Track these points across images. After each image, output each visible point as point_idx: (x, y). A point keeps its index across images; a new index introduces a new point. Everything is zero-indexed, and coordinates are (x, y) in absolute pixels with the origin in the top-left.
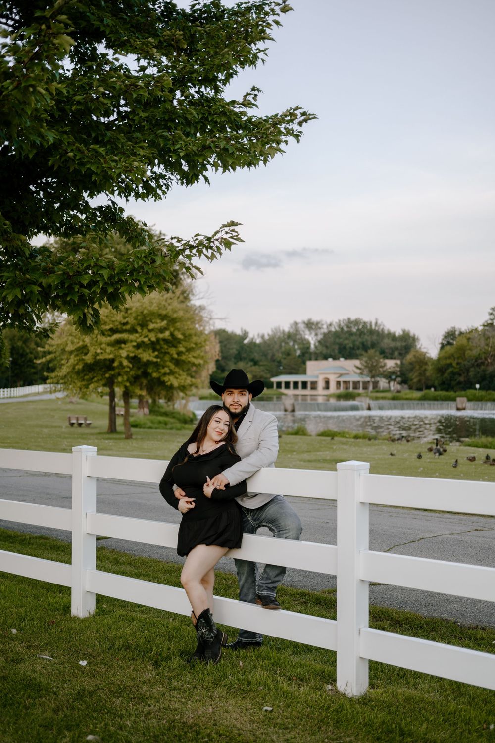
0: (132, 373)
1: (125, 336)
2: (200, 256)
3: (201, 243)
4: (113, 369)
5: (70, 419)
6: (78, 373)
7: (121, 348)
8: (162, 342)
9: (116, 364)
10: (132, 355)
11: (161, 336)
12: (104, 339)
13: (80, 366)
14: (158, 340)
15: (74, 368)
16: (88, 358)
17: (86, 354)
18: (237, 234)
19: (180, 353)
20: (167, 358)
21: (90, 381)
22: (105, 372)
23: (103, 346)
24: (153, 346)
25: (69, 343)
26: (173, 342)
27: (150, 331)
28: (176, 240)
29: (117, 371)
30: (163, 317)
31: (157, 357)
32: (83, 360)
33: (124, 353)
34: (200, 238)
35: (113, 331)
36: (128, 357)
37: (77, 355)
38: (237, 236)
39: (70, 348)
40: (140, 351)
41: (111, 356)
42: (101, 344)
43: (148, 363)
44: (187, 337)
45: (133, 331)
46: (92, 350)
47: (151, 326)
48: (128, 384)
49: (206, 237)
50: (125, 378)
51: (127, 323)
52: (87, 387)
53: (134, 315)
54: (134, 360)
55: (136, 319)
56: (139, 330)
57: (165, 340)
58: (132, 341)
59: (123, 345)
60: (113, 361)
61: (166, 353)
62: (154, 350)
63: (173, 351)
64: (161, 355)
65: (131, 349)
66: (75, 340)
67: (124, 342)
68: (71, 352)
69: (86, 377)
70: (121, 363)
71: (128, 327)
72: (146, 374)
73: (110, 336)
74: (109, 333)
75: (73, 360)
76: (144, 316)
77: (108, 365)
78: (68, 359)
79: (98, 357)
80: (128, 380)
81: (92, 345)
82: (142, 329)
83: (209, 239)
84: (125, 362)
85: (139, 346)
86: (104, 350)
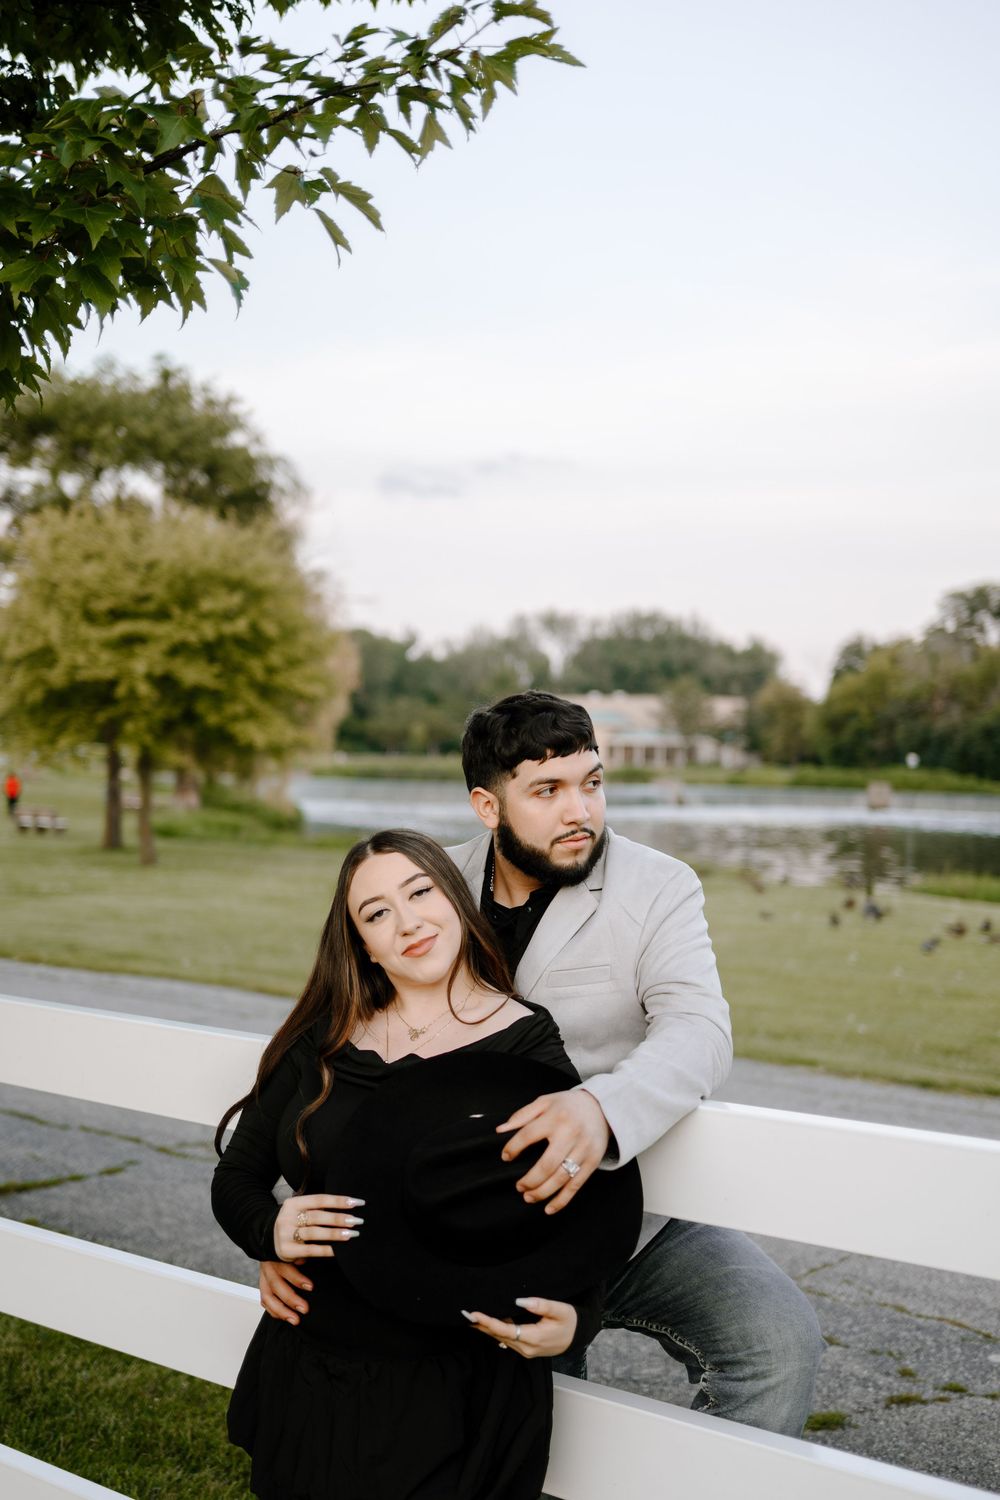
0: (160, 714)
1: (142, 627)
2: (371, 143)
3: (376, 77)
4: (115, 702)
6: (33, 711)
7: (132, 654)
8: (230, 645)
9: (120, 692)
10: (158, 671)
11: (228, 629)
12: (95, 634)
13: (36, 695)
14: (221, 640)
15: (22, 701)
16: (57, 677)
17: (50, 666)
18: (545, 28)
19: (271, 670)
20: (241, 680)
21: (61, 729)
22: (100, 710)
23: (93, 648)
24: (210, 651)
25: (12, 640)
26: (255, 643)
27: (205, 616)
28: (262, 59)
29: (123, 707)
30: (233, 585)
31: (216, 677)
32: (42, 681)
33: (139, 667)
34: (374, 48)
35: (116, 615)
36: (149, 677)
37: (32, 669)
38: (548, 35)
39: (13, 651)
40: (177, 661)
41: (108, 673)
42: (88, 642)
43: (197, 692)
44: (289, 633)
45: (162, 615)
46: (65, 657)
47: (206, 605)
48: (149, 740)
49: (400, 36)
50: (142, 723)
51: (145, 599)
52: (52, 741)
53: (167, 578)
54: (165, 683)
55: (169, 588)
56: (176, 611)
57: (239, 641)
58: (158, 639)
59: (138, 649)
60: (113, 684)
61: (238, 669)
62: (212, 661)
63: (256, 666)
64: (228, 674)
65: (157, 657)
66: (28, 635)
67: (141, 640)
68: (17, 662)
69: (51, 721)
70: (132, 691)
71: (151, 606)
72: (190, 717)
73: (110, 625)
74: (109, 619)
75: (19, 679)
76: (190, 583)
77: (101, 694)
78: (11, 677)
79: (85, 675)
80: (148, 730)
81: (64, 644)
82: (184, 613)
83: (418, 49)
84: (144, 689)
85: (177, 650)
86: (93, 660)
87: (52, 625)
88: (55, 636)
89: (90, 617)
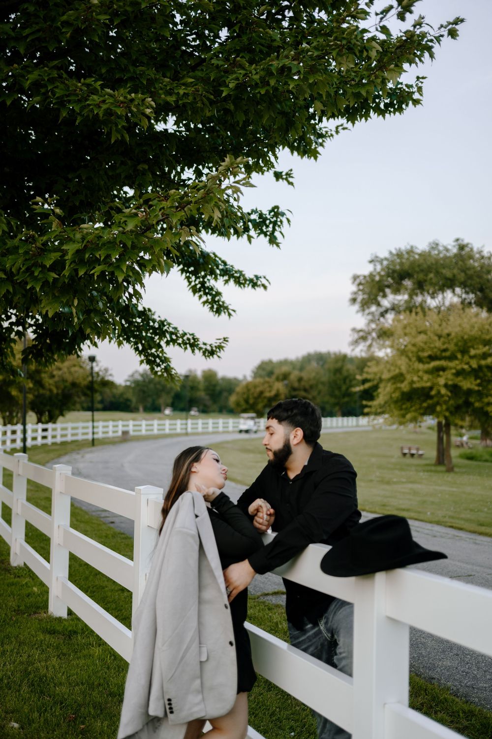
0: (452, 402)
1: (443, 363)
4: (431, 397)
5: (402, 449)
6: (396, 402)
7: (439, 376)
8: (485, 370)
9: (433, 393)
10: (450, 383)
11: (483, 362)
12: (421, 366)
13: (396, 395)
14: (480, 367)
15: (391, 397)
16: (405, 387)
17: (402, 382)
21: (407, 410)
22: (424, 401)
23: (421, 373)
24: (476, 373)
25: (385, 371)
27: (472, 357)
29: (435, 399)
30: (485, 342)
31: (479, 385)
32: (400, 388)
33: (442, 381)
35: (432, 358)
36: (446, 386)
37: (394, 383)
39: (386, 376)
40: (460, 378)
41: (429, 384)
42: (419, 371)
43: (469, 392)
45: (453, 357)
46: (409, 377)
47: (473, 352)
48: (447, 414)
50: (444, 407)
51: (445, 350)
52: (404, 416)
53: (455, 340)
54: (454, 389)
55: (456, 345)
56: (459, 356)
57: (488, 367)
58: (451, 368)
59: (441, 373)
60: (431, 388)
62: (476, 378)
64: (485, 384)
65: (450, 376)
66: (392, 368)
67: (443, 369)
68: (389, 380)
69: (404, 406)
70: (439, 392)
71: (448, 354)
72: (468, 404)
73: (429, 363)
74: (428, 360)
75: (390, 388)
76: (465, 342)
77: (426, 394)
78: (385, 387)
79: (415, 386)
80: (447, 410)
81: (408, 372)
82: (463, 356)
84: (443, 391)
85: (459, 373)
86: (421, 378)
87: (403, 363)
88: (404, 369)
89: (420, 360)
